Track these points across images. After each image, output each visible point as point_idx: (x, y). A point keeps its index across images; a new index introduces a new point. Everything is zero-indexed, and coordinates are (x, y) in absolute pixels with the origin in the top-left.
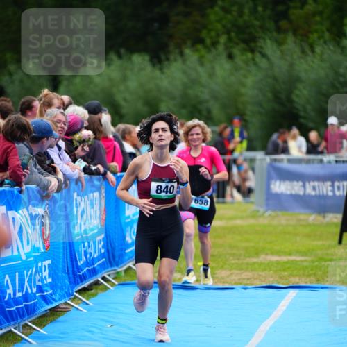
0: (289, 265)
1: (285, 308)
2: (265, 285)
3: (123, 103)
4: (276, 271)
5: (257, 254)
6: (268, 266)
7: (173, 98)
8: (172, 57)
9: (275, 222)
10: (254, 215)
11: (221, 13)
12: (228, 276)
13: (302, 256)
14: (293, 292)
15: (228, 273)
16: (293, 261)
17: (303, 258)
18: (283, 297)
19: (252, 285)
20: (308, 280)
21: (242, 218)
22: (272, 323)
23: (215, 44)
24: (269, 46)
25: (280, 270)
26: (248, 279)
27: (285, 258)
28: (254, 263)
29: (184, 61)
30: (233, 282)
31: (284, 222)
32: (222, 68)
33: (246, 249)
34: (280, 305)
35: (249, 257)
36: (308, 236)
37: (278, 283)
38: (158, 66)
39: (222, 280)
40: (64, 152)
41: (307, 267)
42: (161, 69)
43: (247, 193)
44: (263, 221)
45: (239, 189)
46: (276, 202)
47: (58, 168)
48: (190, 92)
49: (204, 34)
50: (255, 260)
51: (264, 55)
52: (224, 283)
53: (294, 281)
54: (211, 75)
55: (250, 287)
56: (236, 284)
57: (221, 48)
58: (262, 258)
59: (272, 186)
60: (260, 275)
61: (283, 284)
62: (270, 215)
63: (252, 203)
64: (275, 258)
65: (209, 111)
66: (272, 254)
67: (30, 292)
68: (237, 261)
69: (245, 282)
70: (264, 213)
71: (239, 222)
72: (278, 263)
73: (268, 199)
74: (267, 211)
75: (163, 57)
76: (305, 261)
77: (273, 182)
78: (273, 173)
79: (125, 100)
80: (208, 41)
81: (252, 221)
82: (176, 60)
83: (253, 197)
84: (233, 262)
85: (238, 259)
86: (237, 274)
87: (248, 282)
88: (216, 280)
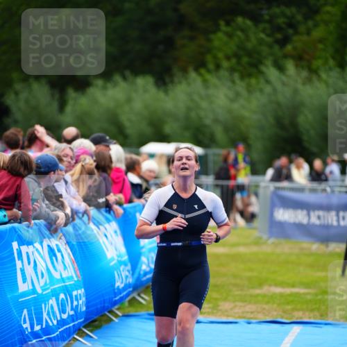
0: (292, 298)
1: (288, 345)
2: (268, 319)
4: (279, 305)
5: (261, 285)
6: (271, 299)
7: (177, 120)
8: (176, 80)
9: (278, 250)
10: (257, 242)
11: (225, 38)
12: (231, 309)
13: (306, 288)
14: (296, 328)
15: (232, 305)
16: (297, 294)
17: (306, 291)
18: (287, 333)
19: (255, 319)
20: (312, 315)
21: (245, 245)
25: (284, 303)
26: (252, 313)
27: (288, 291)
28: (258, 295)
30: (237, 315)
31: (287, 250)
33: (249, 279)
34: (284, 342)
35: (252, 288)
36: (311, 266)
37: (282, 317)
38: (163, 88)
39: (226, 313)
40: (71, 186)
41: (310, 301)
42: (165, 92)
43: (250, 218)
44: (267, 249)
45: (242, 214)
46: (280, 230)
50: (258, 291)
51: (268, 82)
52: (228, 316)
53: (298, 315)
55: (254, 321)
56: (240, 317)
58: (265, 289)
59: (276, 214)
60: (264, 309)
61: (287, 319)
62: (273, 243)
63: (255, 228)
64: (278, 290)
66: (276, 285)
67: (51, 324)
68: (240, 292)
69: (249, 315)
70: (267, 240)
71: (242, 250)
72: (281, 295)
73: (271, 227)
74: (270, 238)
76: (309, 293)
77: (276, 209)
78: (276, 200)
80: (211, 66)
81: (255, 249)
83: (256, 223)
84: (237, 293)
85: (242, 290)
86: (241, 306)
87: (252, 316)
88: (220, 313)
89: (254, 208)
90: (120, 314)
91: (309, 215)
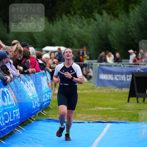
0: (107, 112)
1: (105, 132)
2: (97, 121)
4: (101, 115)
5: (94, 107)
6: (98, 112)
8: (57, 19)
9: (101, 92)
10: (92, 88)
12: (82, 117)
13: (113, 107)
14: (109, 125)
15: (82, 115)
16: (109, 110)
17: (113, 109)
18: (105, 127)
19: (92, 121)
20: (115, 119)
21: (87, 89)
22: (100, 139)
25: (104, 114)
26: (90, 118)
27: (105, 109)
28: (93, 111)
30: (84, 120)
31: (105, 92)
33: (89, 104)
34: (104, 130)
35: (90, 108)
36: (115, 98)
37: (103, 120)
38: (51, 23)
39: (79, 119)
40: (13, 65)
41: (115, 113)
42: (53, 24)
43: (89, 78)
44: (96, 91)
46: (102, 83)
47: (10, 72)
49: (71, 9)
50: (93, 109)
52: (80, 120)
53: (109, 119)
55: (91, 122)
56: (85, 120)
58: (96, 108)
59: (100, 76)
60: (95, 116)
61: (105, 121)
62: (99, 88)
63: (91, 82)
64: (101, 108)
66: (100, 106)
68: (85, 110)
69: (89, 119)
70: (97, 87)
71: (86, 91)
72: (103, 110)
73: (98, 82)
75: (54, 19)
76: (114, 110)
77: (100, 74)
78: (100, 70)
80: (72, 13)
81: (91, 91)
82: (59, 20)
83: (92, 80)
84: (84, 110)
85: (86, 109)
86: (86, 115)
87: (90, 120)
88: (77, 119)
89: (91, 74)
90: (35, 120)
91: (114, 77)
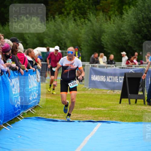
0: (98, 112)
1: (96, 130)
2: (87, 120)
3: (28, 38)
4: (92, 114)
5: (85, 107)
6: (89, 112)
7: (50, 37)
9: (93, 93)
10: (84, 90)
13: (104, 108)
14: (99, 124)
16: (100, 110)
18: (95, 126)
19: (82, 120)
20: (106, 119)
22: (90, 137)
23: (68, 14)
24: (92, 17)
25: (95, 114)
26: (81, 118)
27: (96, 109)
28: (83, 110)
29: (55, 21)
30: (74, 119)
31: (96, 93)
32: (72, 25)
33: (80, 104)
34: (94, 129)
35: (81, 108)
36: (106, 99)
37: (93, 120)
41: (106, 113)
44: (88, 92)
46: (94, 84)
48: (57, 34)
50: (84, 109)
51: (89, 20)
53: (100, 119)
54: (67, 27)
56: (76, 119)
57: (71, 16)
58: (87, 108)
59: (92, 77)
60: (86, 116)
61: (95, 120)
62: (91, 90)
63: (83, 84)
64: (92, 109)
65: (65, 44)
66: (91, 107)
69: (79, 119)
70: (88, 89)
72: (93, 111)
73: (90, 83)
76: (105, 110)
77: (93, 75)
78: (92, 72)
79: (28, 37)
81: (83, 92)
85: (76, 109)
86: (76, 115)
90: (23, 118)
91: (106, 78)
